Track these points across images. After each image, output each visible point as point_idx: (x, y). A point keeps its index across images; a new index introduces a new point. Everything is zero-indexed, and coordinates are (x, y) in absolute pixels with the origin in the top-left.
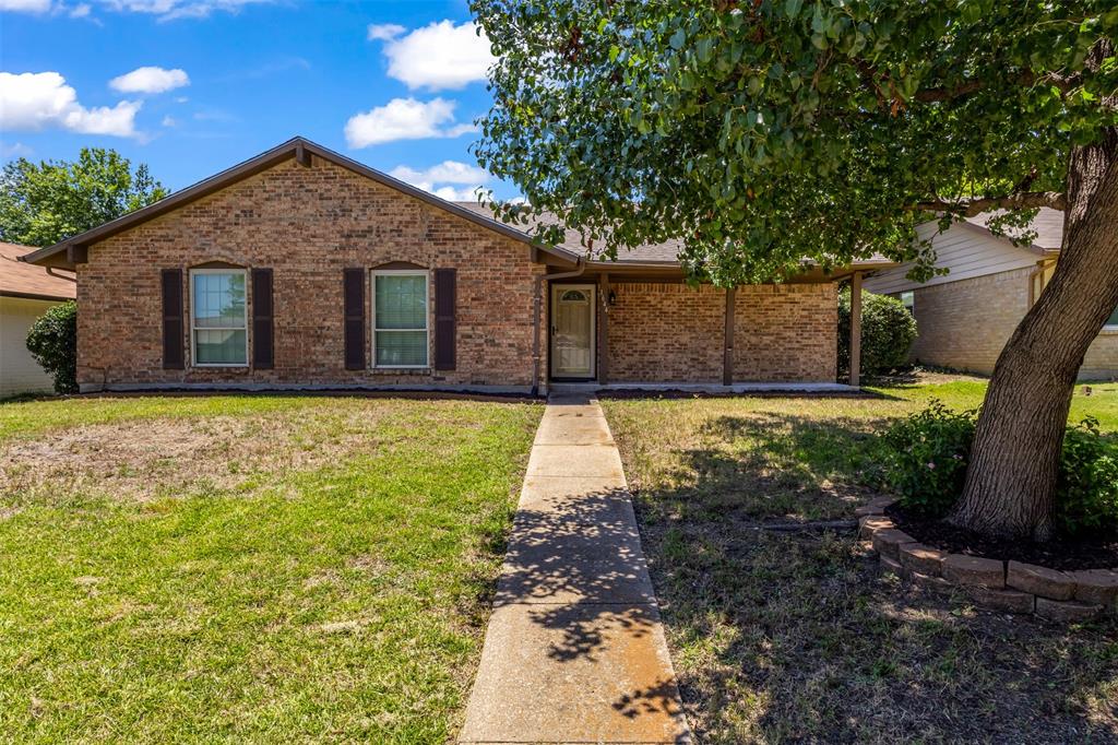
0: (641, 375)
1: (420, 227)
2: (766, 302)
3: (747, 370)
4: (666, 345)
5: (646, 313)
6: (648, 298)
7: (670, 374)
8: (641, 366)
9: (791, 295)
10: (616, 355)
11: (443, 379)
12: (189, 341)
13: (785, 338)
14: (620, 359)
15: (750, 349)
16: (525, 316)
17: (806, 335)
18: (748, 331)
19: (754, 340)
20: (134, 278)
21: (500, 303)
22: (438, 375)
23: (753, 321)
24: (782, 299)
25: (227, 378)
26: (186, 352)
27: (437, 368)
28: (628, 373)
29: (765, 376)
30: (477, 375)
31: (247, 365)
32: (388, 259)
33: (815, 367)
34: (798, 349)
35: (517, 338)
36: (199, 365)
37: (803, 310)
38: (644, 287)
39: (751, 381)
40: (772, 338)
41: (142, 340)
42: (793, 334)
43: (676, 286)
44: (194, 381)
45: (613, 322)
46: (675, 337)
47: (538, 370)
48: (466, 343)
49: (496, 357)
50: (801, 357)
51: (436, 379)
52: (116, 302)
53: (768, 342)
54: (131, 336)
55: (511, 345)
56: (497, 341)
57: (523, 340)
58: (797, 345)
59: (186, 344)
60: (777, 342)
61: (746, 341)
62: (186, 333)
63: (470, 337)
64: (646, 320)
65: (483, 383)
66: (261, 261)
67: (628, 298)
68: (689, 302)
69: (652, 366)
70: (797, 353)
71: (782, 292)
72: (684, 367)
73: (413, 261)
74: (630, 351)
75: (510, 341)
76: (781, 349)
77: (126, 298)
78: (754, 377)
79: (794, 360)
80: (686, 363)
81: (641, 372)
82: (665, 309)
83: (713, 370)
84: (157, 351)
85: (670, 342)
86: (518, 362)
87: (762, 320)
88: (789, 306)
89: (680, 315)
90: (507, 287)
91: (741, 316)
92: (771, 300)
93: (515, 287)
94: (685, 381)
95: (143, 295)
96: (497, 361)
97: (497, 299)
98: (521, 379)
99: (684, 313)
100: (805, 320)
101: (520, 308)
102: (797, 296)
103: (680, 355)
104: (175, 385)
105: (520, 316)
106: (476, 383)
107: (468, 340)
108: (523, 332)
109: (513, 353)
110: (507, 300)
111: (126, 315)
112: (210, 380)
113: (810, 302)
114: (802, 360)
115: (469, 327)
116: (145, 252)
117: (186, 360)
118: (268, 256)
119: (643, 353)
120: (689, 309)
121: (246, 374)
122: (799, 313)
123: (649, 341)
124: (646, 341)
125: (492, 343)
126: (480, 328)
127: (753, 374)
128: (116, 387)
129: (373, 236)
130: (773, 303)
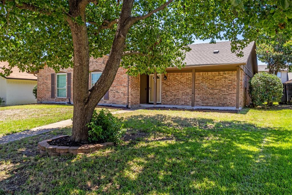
0: (174, 103)
1: (101, 60)
2: (216, 78)
3: (209, 102)
4: (182, 93)
5: (176, 82)
6: (177, 78)
7: (183, 103)
8: (174, 100)
9: (225, 75)
10: (167, 96)
11: (106, 102)
12: (56, 91)
13: (222, 91)
14: (168, 97)
15: (210, 94)
16: (125, 84)
17: (230, 90)
18: (209, 88)
19: (211, 91)
20: (47, 76)
21: (119, 81)
22: (105, 101)
23: (211, 85)
24: (221, 77)
25: (62, 101)
26: (55, 94)
27: (104, 99)
28: (170, 102)
29: (215, 104)
30: (114, 101)
31: (66, 97)
32: (94, 69)
33: (234, 101)
34: (227, 95)
35: (123, 91)
36: (58, 97)
37: (229, 81)
38: (175, 74)
39: (210, 106)
40: (218, 91)
41: (48, 91)
42: (225, 89)
43: (185, 73)
44: (56, 101)
45: (166, 85)
46: (185, 90)
47: (128, 100)
48: (111, 92)
49: (118, 96)
50: (228, 97)
51: (104, 102)
52: (43, 82)
53: (216, 92)
54: (46, 90)
55: (122, 93)
56: (118, 92)
57: (125, 91)
58: (227, 93)
59: (55, 92)
60: (219, 92)
61: (208, 92)
62: (55, 89)
63: (112, 90)
64: (176, 85)
65: (115, 103)
66: (69, 71)
67: (171, 78)
68: (190, 79)
69: (178, 100)
70: (227, 96)
71: (221, 74)
72: (188, 101)
73: (100, 70)
74: (171, 95)
75: (122, 92)
76: (221, 95)
77: (45, 81)
78: (211, 105)
79: (226, 99)
80: (188, 99)
81: (174, 102)
82: (182, 81)
83: (197, 102)
84: (50, 94)
85: (183, 92)
86: (124, 98)
87: (214, 84)
88: (223, 79)
89: (187, 83)
90: (121, 76)
91: (207, 83)
92: (217, 77)
93: (123, 76)
94: (188, 105)
95: (48, 80)
96: (118, 97)
97: (119, 80)
98: (124, 102)
99: (188, 82)
100: (230, 84)
101: (124, 82)
102: (227, 76)
103: (187, 96)
104: (53, 102)
105: (124, 84)
106: (113, 103)
107: (112, 91)
108: (125, 89)
109: (122, 95)
110: (121, 79)
111: (45, 85)
112: (59, 101)
113: (232, 78)
114: (228, 99)
115: (112, 88)
116: (48, 70)
117: (55, 96)
118: (70, 70)
119: (175, 95)
120: (189, 81)
121: (66, 99)
122: (227, 81)
123: (177, 92)
124: (176, 91)
125: (117, 92)
126: (115, 88)
127: (211, 103)
128: (43, 102)
129: (91, 63)
130: (218, 78)
